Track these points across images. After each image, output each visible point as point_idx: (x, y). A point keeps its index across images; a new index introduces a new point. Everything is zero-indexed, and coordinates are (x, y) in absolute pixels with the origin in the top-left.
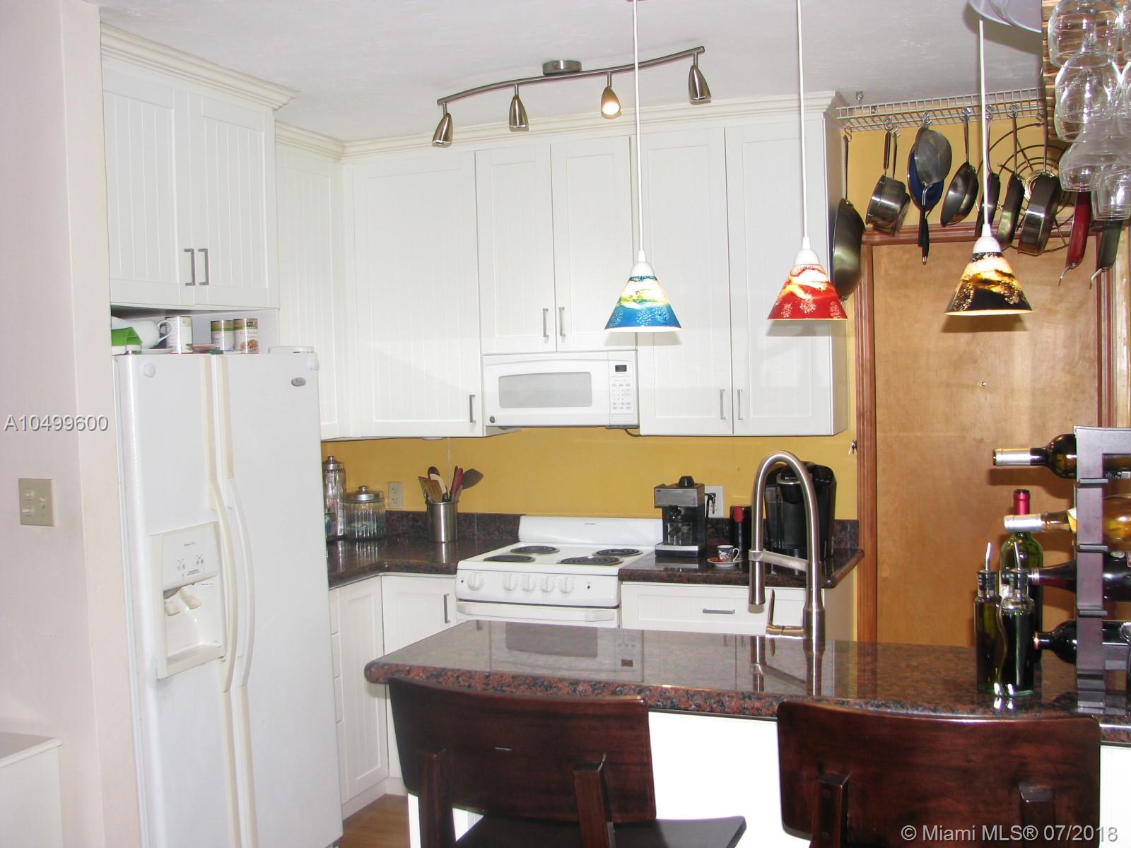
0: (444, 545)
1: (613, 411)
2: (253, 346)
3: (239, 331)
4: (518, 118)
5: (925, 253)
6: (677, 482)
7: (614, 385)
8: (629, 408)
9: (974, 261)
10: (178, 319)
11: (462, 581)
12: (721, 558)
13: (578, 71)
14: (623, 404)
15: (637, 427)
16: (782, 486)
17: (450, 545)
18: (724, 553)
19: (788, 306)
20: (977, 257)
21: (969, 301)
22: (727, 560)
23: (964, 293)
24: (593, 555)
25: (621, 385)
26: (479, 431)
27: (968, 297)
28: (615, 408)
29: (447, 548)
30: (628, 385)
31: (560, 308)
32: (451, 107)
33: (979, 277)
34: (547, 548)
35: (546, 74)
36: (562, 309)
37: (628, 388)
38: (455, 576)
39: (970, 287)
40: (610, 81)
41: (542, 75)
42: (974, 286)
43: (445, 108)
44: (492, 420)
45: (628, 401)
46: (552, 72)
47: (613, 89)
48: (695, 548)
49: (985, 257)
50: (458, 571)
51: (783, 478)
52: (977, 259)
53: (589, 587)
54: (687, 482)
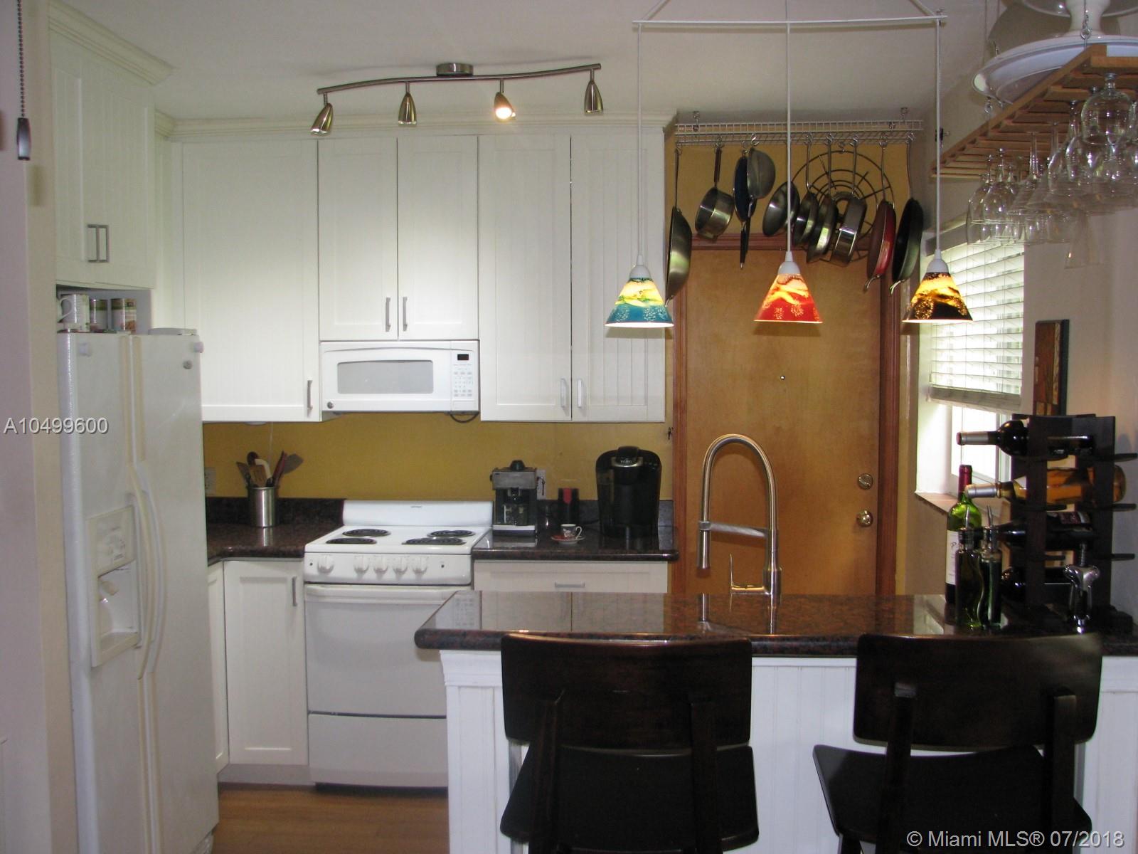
0: (264, 530)
1: (454, 399)
2: (131, 327)
3: (118, 312)
4: (406, 113)
5: (743, 260)
6: (508, 465)
7: (456, 373)
8: (470, 395)
9: (930, 279)
10: (75, 297)
11: (311, 564)
12: (566, 536)
13: (470, 75)
14: (464, 391)
15: (477, 414)
16: (616, 469)
17: (271, 530)
18: (569, 532)
19: (779, 310)
20: (933, 276)
21: (930, 311)
22: (571, 538)
23: (925, 305)
24: (428, 536)
25: (463, 373)
26: (316, 417)
27: (929, 308)
28: (456, 395)
29: (268, 535)
30: (470, 373)
31: (404, 298)
32: (332, 98)
33: (937, 292)
34: (378, 531)
35: (439, 75)
36: (405, 299)
37: (469, 376)
38: (301, 559)
39: (930, 300)
40: (502, 86)
41: (435, 75)
42: (933, 300)
43: (325, 99)
44: (330, 405)
45: (470, 389)
46: (445, 73)
47: (505, 94)
48: (531, 528)
49: (940, 276)
50: (306, 554)
51: (618, 461)
52: (933, 278)
53: (443, 566)
54: (517, 466)
